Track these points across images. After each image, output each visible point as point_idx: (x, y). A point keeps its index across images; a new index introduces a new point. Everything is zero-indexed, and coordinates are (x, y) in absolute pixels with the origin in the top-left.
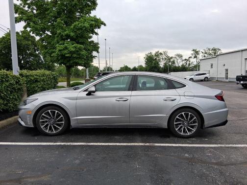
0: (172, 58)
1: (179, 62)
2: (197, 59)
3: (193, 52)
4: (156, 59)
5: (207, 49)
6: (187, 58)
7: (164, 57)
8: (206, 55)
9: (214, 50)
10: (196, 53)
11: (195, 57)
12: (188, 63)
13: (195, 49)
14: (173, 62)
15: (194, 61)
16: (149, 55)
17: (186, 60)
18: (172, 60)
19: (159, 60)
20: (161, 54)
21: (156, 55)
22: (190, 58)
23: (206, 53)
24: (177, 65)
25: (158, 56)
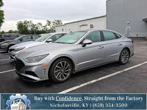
0: (35, 25)
1: (40, 28)
2: (50, 26)
3: (47, 22)
4: (25, 26)
5: (55, 21)
6: (45, 26)
7: (30, 24)
8: (54, 24)
9: (58, 21)
10: (49, 22)
11: (49, 25)
12: (45, 28)
13: (48, 20)
14: (37, 28)
15: (49, 28)
16: (20, 23)
17: (44, 26)
18: (36, 26)
19: (27, 26)
20: (28, 22)
21: (24, 23)
22: (46, 25)
23: (54, 23)
24: (39, 30)
25: (26, 23)
